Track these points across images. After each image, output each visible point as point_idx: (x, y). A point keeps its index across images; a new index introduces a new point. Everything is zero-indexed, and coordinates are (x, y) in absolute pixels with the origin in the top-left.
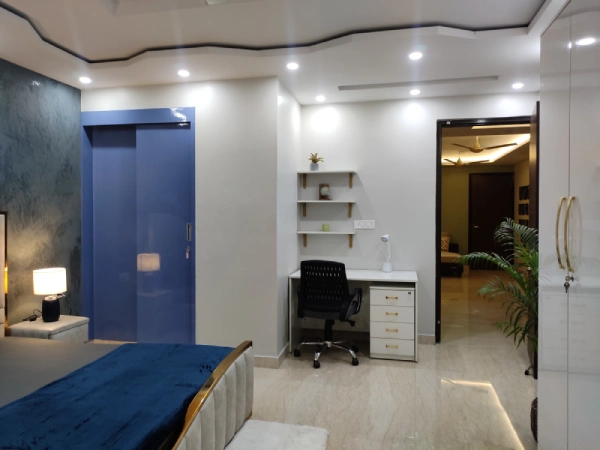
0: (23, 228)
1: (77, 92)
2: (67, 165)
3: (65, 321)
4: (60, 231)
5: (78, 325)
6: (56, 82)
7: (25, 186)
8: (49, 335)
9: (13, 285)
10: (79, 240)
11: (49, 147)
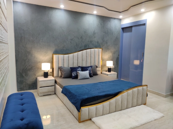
0: (106, 52)
1: (120, 20)
2: (117, 38)
3: (112, 72)
4: (114, 53)
5: (114, 74)
6: (115, 18)
7: (107, 43)
8: (108, 75)
9: (103, 64)
10: (119, 55)
11: (112, 34)
